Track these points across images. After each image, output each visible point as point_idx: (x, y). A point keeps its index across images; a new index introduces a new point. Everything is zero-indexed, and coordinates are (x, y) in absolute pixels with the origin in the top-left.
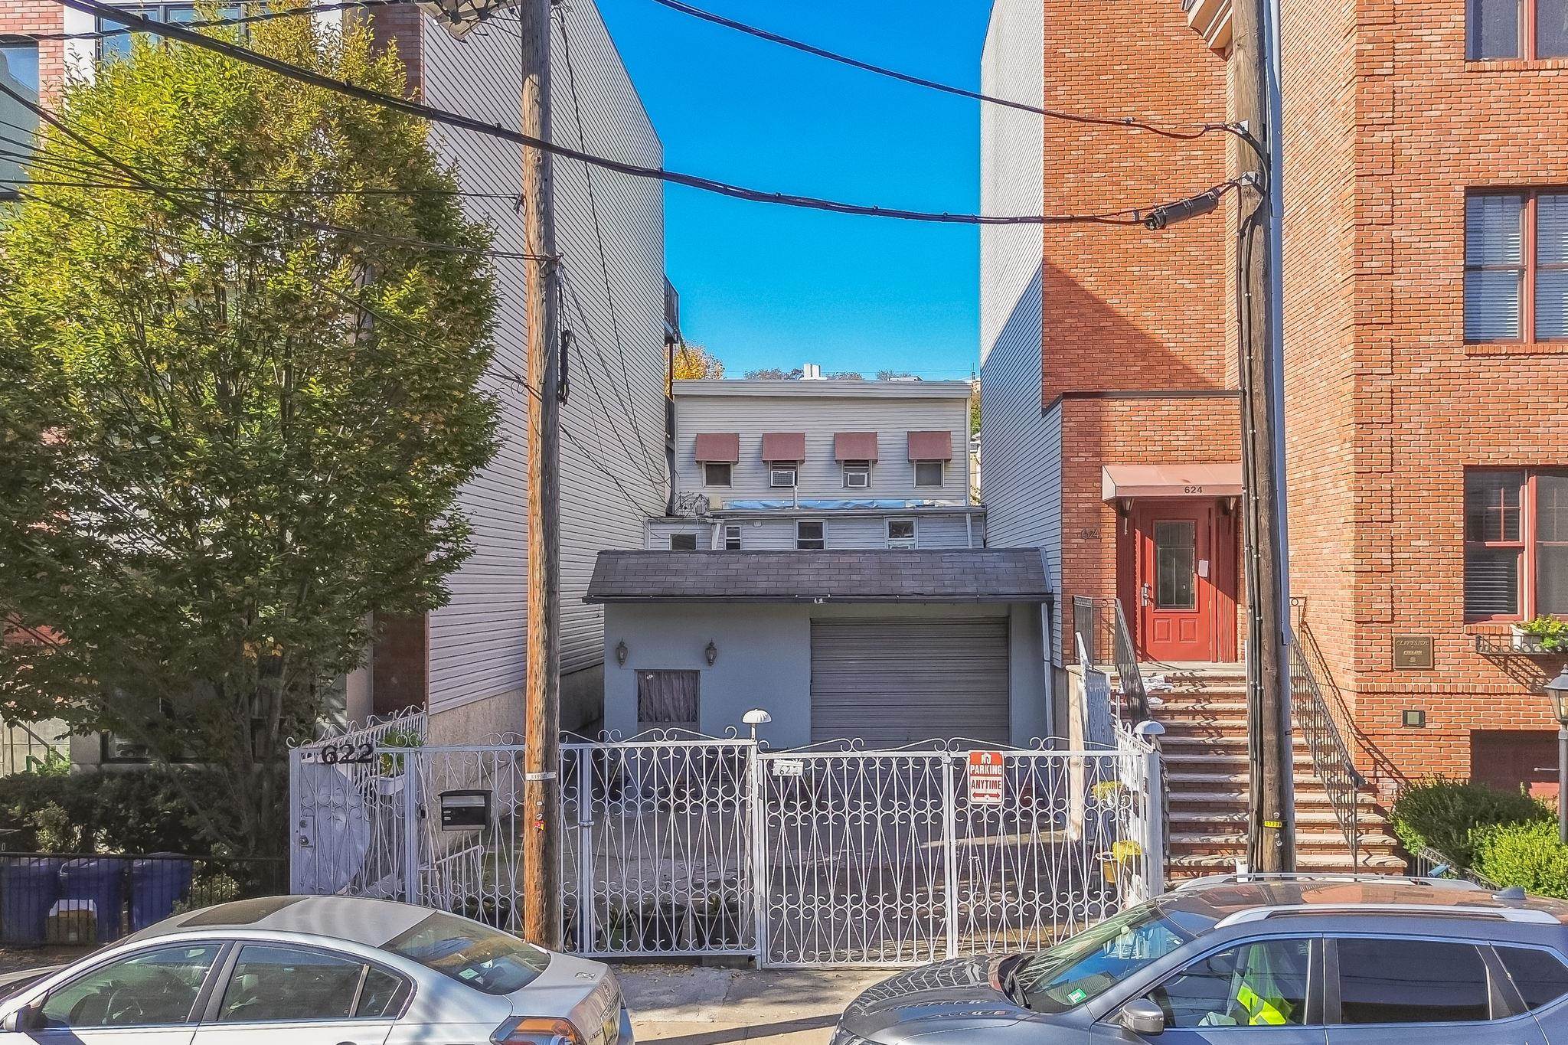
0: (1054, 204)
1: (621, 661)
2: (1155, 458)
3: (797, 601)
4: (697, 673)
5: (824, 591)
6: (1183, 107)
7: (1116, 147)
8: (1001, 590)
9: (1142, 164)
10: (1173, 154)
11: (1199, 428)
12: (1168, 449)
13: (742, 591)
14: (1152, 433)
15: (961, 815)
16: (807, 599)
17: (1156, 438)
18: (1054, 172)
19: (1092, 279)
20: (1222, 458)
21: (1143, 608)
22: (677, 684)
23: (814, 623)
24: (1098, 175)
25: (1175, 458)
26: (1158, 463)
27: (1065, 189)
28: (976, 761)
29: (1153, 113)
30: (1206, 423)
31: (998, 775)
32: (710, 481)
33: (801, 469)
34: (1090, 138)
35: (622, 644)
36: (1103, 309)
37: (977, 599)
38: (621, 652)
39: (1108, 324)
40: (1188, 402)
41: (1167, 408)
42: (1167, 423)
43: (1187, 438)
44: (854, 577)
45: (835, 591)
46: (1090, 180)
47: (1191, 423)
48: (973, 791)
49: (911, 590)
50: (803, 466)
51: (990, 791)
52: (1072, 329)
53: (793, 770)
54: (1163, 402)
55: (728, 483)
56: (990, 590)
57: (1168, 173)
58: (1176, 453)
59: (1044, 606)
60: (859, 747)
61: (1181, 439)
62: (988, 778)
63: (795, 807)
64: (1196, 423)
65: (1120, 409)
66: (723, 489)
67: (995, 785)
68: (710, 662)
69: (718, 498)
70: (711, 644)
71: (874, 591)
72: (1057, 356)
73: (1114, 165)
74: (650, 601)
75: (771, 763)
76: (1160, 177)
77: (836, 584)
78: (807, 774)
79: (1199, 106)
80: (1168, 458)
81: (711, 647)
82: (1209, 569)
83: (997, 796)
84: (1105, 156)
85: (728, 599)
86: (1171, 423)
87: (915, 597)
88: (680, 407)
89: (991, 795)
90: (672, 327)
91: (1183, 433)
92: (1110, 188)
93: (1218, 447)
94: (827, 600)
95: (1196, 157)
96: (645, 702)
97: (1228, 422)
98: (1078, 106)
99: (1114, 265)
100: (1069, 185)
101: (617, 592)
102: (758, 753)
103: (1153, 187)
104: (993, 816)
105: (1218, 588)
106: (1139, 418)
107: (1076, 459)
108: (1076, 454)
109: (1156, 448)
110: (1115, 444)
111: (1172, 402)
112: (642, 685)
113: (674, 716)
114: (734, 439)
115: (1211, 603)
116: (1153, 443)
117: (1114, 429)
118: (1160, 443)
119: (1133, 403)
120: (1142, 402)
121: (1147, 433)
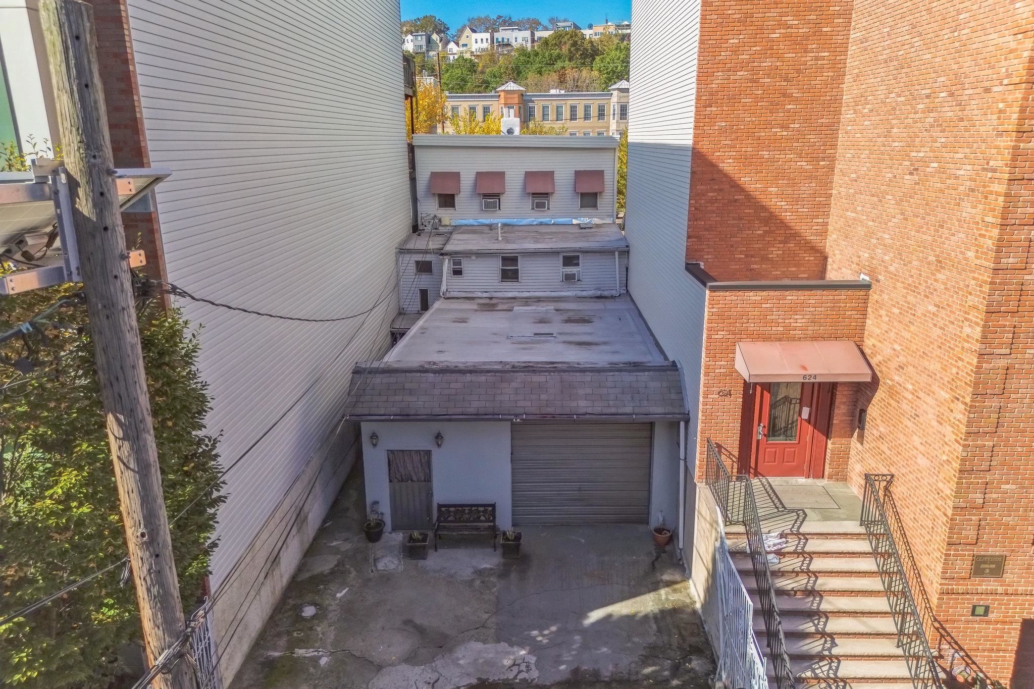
0: (704, 98)
1: (374, 444)
2: (778, 336)
4: (430, 451)
6: (817, 13)
7: (758, 48)
8: (651, 410)
9: (778, 64)
10: (804, 55)
11: (814, 313)
12: (788, 328)
14: (777, 317)
17: (780, 321)
18: (706, 70)
19: (731, 161)
20: (829, 336)
21: (758, 441)
22: (416, 458)
24: (741, 73)
25: (793, 336)
26: (780, 340)
27: (714, 86)
29: (791, 18)
30: (820, 309)
32: (441, 205)
33: (503, 200)
34: (737, 41)
35: (374, 433)
36: (736, 186)
38: (374, 438)
39: (740, 197)
40: (807, 293)
41: (790, 298)
42: (789, 309)
43: (804, 321)
45: (528, 411)
46: (735, 77)
47: (808, 309)
50: (504, 197)
52: (712, 201)
55: (454, 206)
56: (643, 410)
57: (799, 71)
58: (794, 332)
59: (682, 424)
61: (799, 321)
64: (812, 309)
65: (754, 298)
66: (450, 211)
68: (439, 446)
71: (557, 411)
72: (699, 222)
73: (756, 64)
76: (792, 75)
77: (528, 404)
79: (830, 12)
80: (787, 336)
81: (439, 435)
82: (810, 413)
84: (748, 57)
86: (794, 309)
88: (418, 152)
91: (801, 317)
92: (751, 85)
95: (823, 58)
97: (837, 309)
98: (730, 12)
99: (749, 149)
100: (717, 82)
101: (367, 412)
103: (785, 83)
105: (815, 427)
106: (768, 305)
107: (716, 337)
108: (716, 333)
109: (779, 328)
110: (748, 325)
111: (795, 293)
112: (391, 459)
113: (415, 478)
114: (456, 176)
115: (808, 438)
116: (777, 325)
117: (747, 313)
118: (782, 325)
119: (764, 293)
120: (772, 293)
121: (773, 317)
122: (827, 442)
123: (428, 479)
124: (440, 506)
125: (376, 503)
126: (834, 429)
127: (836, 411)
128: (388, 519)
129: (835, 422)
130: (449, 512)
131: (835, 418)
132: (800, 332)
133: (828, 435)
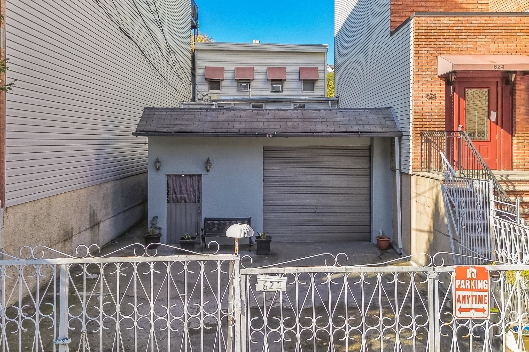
1: (157, 169)
2: (468, 51)
3: (257, 136)
4: (200, 176)
5: (273, 130)
8: (372, 130)
11: (493, 34)
12: (475, 45)
13: (225, 130)
14: (466, 37)
15: (446, 330)
16: (263, 135)
17: (469, 40)
20: (506, 51)
22: (189, 181)
23: (265, 149)
25: (479, 52)
26: (470, 54)
28: (462, 275)
30: (497, 31)
31: (483, 290)
32: (212, 88)
33: (252, 83)
35: (158, 160)
37: (359, 134)
38: (157, 165)
40: (487, 18)
41: (475, 22)
42: (475, 31)
43: (486, 40)
44: (288, 123)
45: (277, 130)
47: (488, 31)
48: (459, 305)
49: (321, 130)
50: (253, 82)
51: (476, 306)
53: (276, 286)
54: (472, 19)
55: (219, 89)
56: (365, 130)
58: (480, 49)
59: (397, 139)
60: (342, 262)
61: (483, 40)
62: (475, 293)
63: (278, 324)
64: (492, 31)
65: (448, 22)
66: (217, 91)
67: (480, 299)
68: (207, 170)
69: (215, 94)
70: (208, 160)
71: (301, 131)
74: (173, 135)
75: (254, 278)
77: (279, 127)
78: (290, 291)
80: (475, 51)
81: (208, 162)
82: (497, 117)
83: (483, 310)
85: (216, 134)
86: (478, 31)
87: (324, 134)
88: (198, 54)
89: (477, 310)
90: (195, 21)
91: (484, 37)
93: (504, 45)
94: (274, 136)
96: (171, 192)
97: (510, 31)
101: (154, 130)
102: (241, 268)
104: (480, 332)
105: (502, 127)
106: (459, 28)
107: (422, 52)
108: (421, 49)
109: (468, 46)
110: (445, 43)
111: (478, 18)
112: (170, 182)
113: (187, 200)
114: (222, 69)
115: (497, 137)
116: (467, 43)
117: (444, 34)
118: (470, 43)
119: (455, 19)
120: (461, 19)
121: (463, 37)
122: (512, 140)
123: (198, 200)
124: (206, 220)
125: (155, 218)
126: (518, 127)
127: (518, 111)
128: (164, 232)
129: (517, 120)
130: (214, 224)
131: (517, 117)
132: (484, 49)
133: (512, 132)
